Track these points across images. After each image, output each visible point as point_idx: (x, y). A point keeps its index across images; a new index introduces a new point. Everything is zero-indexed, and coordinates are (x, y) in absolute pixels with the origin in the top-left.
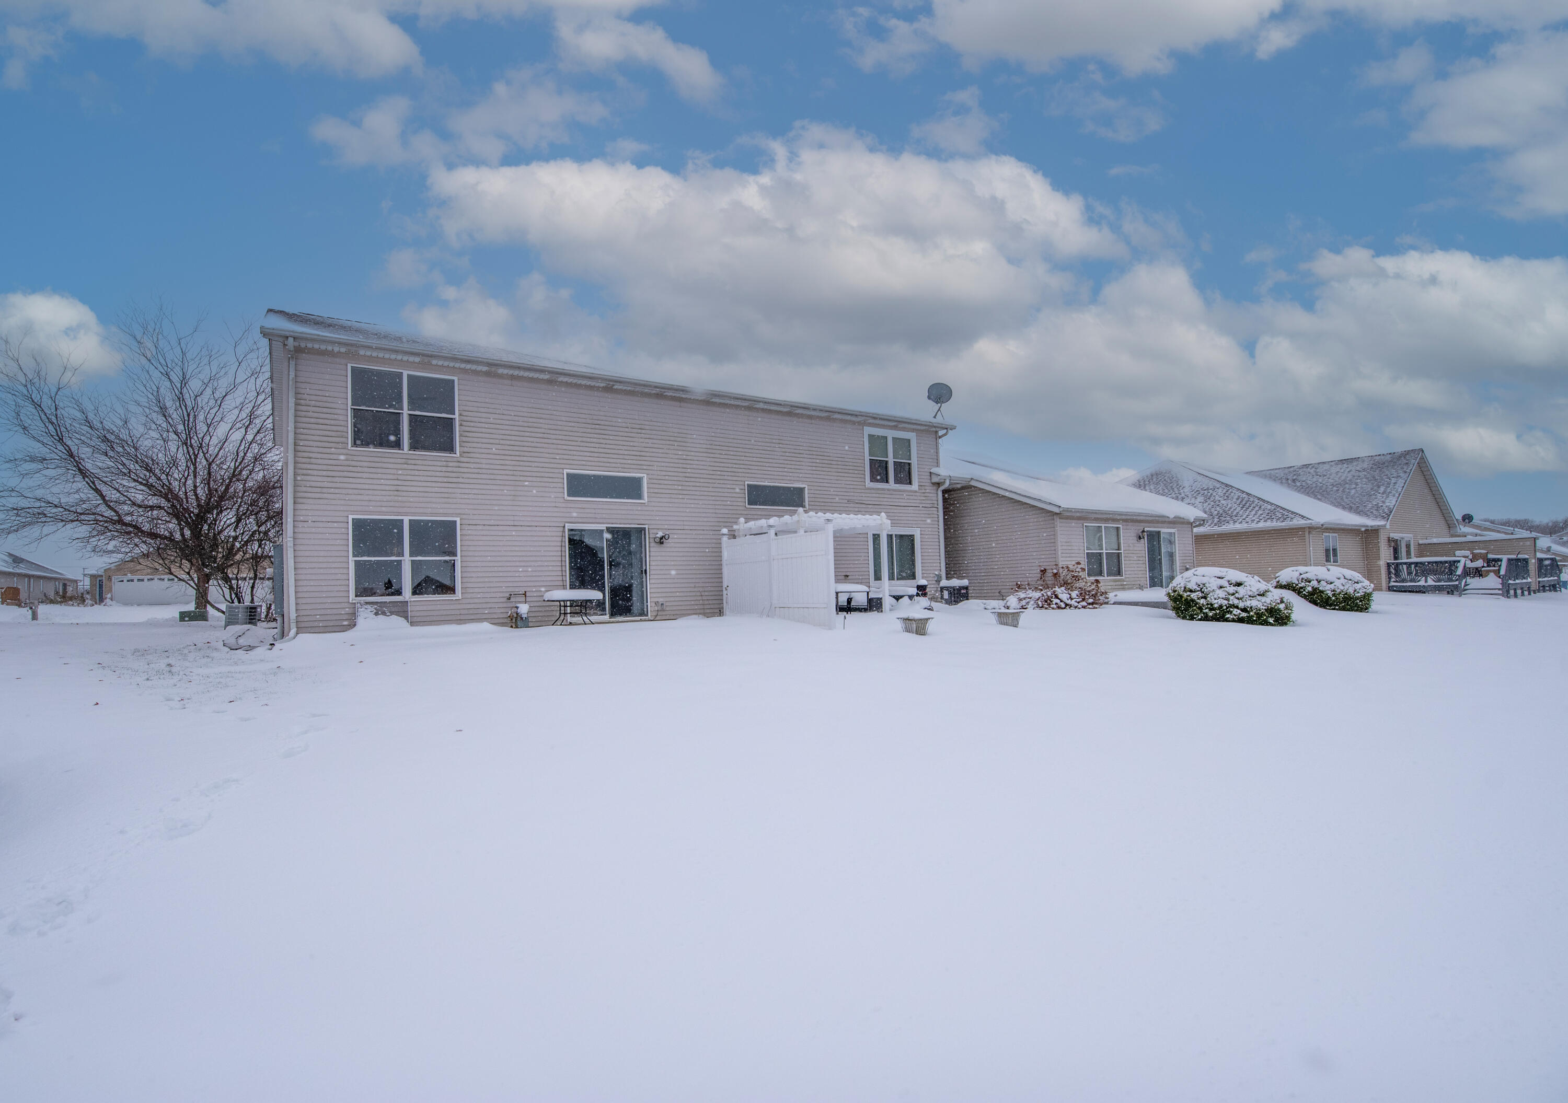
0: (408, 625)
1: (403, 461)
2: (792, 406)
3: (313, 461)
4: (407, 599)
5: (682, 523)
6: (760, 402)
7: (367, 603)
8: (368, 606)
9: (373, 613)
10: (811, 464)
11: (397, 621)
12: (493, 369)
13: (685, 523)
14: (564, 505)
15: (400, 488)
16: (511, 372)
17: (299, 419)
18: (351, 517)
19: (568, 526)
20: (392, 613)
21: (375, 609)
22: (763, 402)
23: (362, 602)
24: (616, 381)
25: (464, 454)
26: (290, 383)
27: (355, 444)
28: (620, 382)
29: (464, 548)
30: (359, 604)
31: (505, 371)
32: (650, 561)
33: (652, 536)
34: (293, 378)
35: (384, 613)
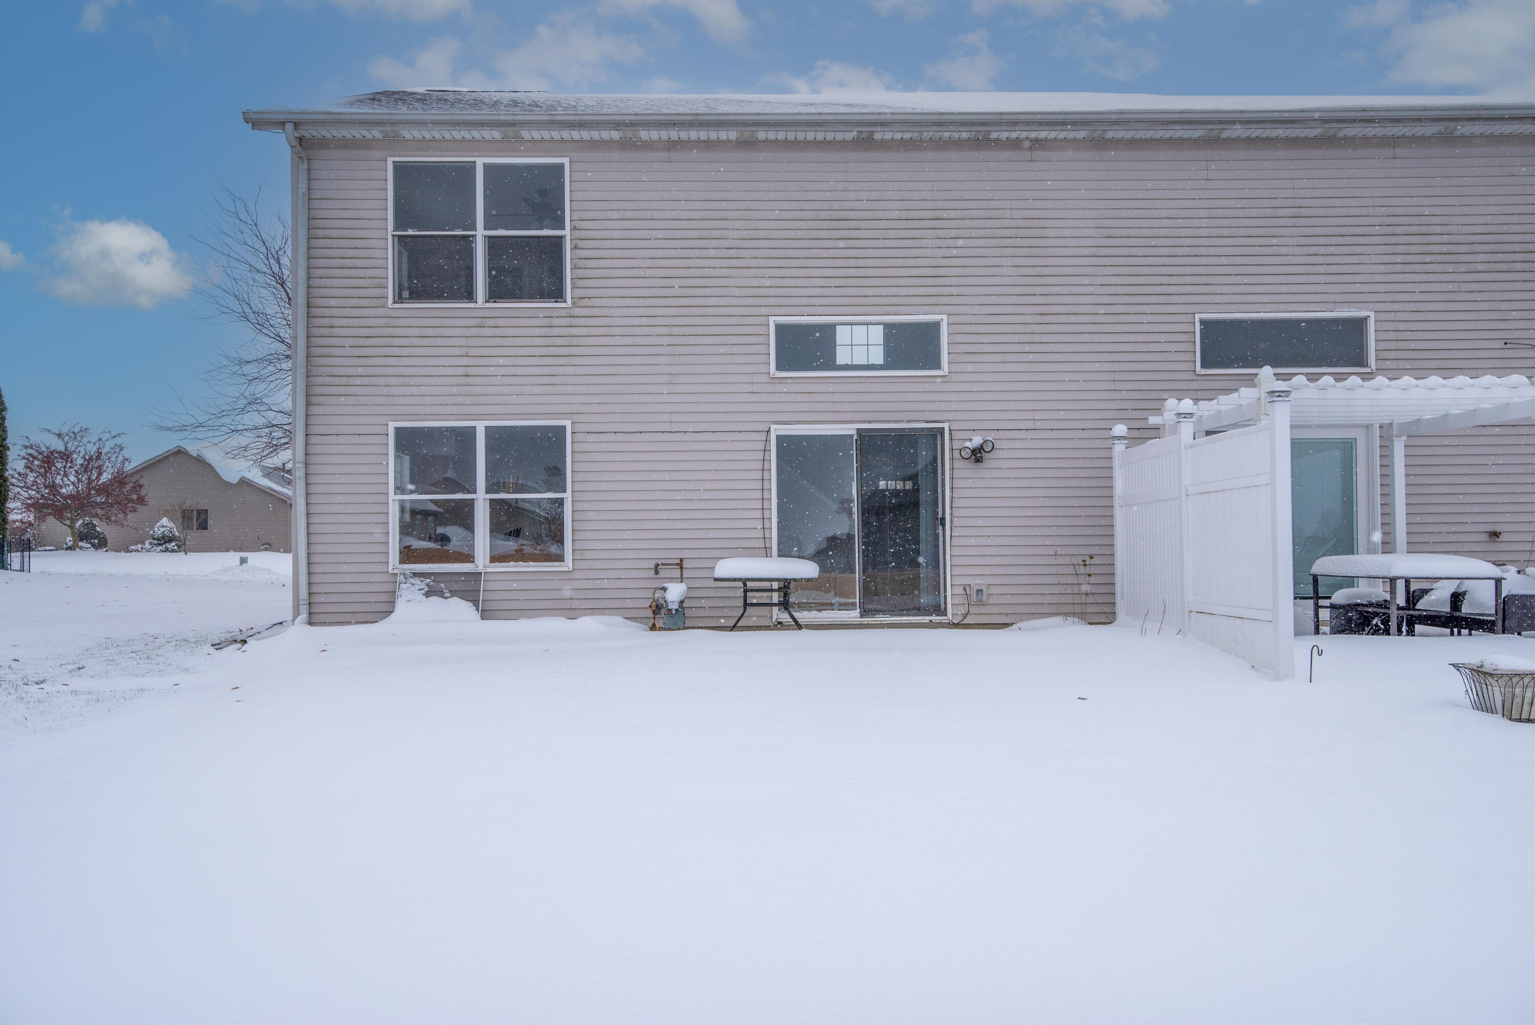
0: (476, 616)
1: (476, 322)
2: (1325, 121)
3: (336, 331)
4: (480, 569)
5: (1030, 416)
6: (1234, 122)
7: (415, 575)
8: (417, 581)
9: (423, 592)
10: (1385, 259)
11: (459, 608)
12: (629, 134)
13: (1038, 416)
14: (767, 388)
15: (472, 371)
16: (664, 135)
17: (315, 262)
18: (392, 425)
19: (777, 430)
20: (453, 593)
21: (428, 585)
22: (1242, 122)
23: (408, 572)
24: (875, 124)
25: (583, 301)
26: (300, 202)
27: (399, 298)
28: (883, 124)
29: (579, 477)
30: (402, 577)
31: (654, 135)
32: (952, 498)
33: (957, 445)
34: (304, 193)
35: (440, 594)
